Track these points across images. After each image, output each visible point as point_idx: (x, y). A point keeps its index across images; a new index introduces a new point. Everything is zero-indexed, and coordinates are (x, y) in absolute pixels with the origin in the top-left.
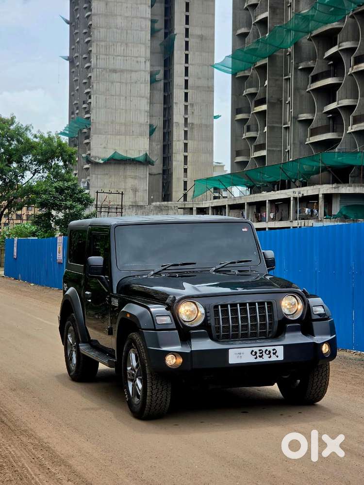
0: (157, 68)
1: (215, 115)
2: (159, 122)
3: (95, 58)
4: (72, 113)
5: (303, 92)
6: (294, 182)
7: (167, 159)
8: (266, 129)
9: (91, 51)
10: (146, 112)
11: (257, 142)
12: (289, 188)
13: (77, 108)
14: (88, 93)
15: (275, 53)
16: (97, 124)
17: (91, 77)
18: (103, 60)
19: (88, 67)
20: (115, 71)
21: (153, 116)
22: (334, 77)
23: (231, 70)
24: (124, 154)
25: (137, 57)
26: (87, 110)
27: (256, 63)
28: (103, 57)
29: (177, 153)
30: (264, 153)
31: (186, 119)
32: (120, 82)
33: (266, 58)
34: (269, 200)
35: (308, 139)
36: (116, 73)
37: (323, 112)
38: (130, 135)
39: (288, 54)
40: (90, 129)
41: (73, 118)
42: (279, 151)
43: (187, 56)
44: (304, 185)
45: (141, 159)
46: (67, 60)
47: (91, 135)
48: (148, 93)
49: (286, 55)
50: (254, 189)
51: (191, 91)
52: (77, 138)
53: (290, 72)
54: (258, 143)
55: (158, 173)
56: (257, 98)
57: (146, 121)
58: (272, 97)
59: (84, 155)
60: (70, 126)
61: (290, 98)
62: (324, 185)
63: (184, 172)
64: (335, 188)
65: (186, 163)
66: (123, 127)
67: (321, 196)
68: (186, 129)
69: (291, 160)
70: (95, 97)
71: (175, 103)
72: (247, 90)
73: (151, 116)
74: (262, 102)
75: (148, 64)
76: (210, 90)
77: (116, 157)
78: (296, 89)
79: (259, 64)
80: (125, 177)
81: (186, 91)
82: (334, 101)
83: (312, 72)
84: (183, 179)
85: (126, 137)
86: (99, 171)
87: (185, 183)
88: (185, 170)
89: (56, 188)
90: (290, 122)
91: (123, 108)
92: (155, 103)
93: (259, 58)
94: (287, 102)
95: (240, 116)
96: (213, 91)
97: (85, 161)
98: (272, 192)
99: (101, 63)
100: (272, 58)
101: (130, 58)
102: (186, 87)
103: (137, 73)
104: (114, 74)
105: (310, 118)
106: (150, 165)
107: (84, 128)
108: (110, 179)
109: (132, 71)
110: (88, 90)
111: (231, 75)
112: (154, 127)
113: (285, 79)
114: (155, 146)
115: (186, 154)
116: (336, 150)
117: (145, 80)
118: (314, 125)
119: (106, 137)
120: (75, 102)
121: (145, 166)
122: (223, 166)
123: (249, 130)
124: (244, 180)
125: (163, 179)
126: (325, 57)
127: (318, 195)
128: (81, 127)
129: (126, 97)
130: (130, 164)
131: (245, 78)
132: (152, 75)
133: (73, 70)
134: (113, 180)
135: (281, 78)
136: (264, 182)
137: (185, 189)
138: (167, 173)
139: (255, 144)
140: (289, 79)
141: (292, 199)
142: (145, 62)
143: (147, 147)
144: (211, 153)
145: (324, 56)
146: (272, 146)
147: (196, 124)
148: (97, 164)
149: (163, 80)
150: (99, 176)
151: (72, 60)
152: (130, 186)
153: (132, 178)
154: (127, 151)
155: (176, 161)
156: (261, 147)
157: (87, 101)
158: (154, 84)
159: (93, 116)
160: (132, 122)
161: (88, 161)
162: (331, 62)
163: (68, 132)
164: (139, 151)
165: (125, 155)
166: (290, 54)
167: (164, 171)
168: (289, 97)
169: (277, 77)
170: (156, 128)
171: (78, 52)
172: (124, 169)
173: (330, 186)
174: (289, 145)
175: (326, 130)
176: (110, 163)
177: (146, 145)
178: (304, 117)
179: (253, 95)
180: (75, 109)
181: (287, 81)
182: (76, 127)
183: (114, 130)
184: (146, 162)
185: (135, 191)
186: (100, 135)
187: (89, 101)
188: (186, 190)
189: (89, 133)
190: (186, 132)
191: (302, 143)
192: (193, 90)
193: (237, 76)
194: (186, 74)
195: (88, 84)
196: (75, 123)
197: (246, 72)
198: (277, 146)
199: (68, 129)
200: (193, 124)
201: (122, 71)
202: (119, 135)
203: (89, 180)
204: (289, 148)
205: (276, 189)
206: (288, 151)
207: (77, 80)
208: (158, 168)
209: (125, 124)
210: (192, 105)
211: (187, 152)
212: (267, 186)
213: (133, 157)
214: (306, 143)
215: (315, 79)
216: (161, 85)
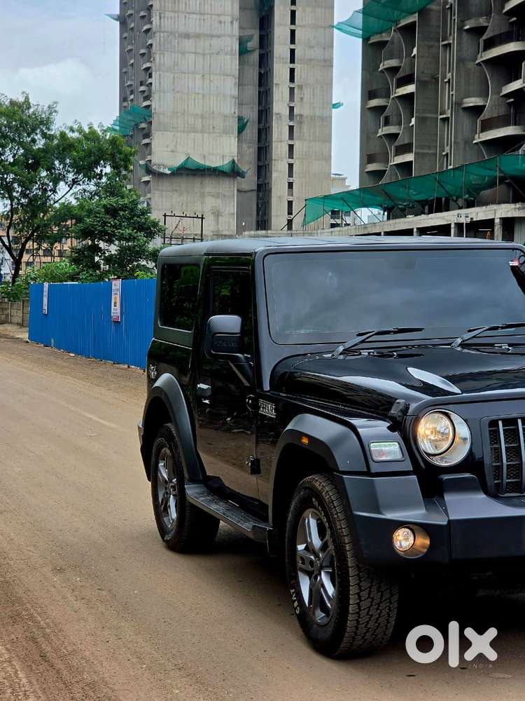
0: (248, 32)
1: (334, 102)
2: (251, 114)
3: (158, 17)
4: (123, 99)
5: (471, 65)
6: (456, 201)
7: (263, 168)
8: (413, 120)
9: (151, 6)
10: (234, 97)
11: (399, 142)
12: (447, 210)
13: (132, 93)
14: (147, 69)
15: (428, 6)
16: (161, 116)
17: (151, 45)
18: (170, 20)
19: (148, 31)
20: (187, 36)
21: (242, 104)
22: (519, 41)
23: (361, 32)
24: (201, 161)
25: (219, 15)
26: (146, 94)
27: (399, 20)
28: (170, 16)
29: (277, 160)
30: (409, 157)
31: (292, 109)
32: (195, 53)
33: (415, 13)
34: (417, 228)
35: (477, 136)
36: (189, 39)
37: (501, 94)
38: (209, 133)
39: (447, 7)
40: (151, 123)
41: (125, 107)
42: (433, 154)
43: (293, 13)
44: (470, 205)
45: (227, 169)
46: (116, 20)
47: (153, 132)
48: (236, 70)
49: (444, 9)
50: (393, 211)
51: (299, 66)
52: (131, 136)
53: (450, 34)
54: (401, 143)
55: (250, 189)
56: (401, 74)
57: (233, 111)
58: (423, 72)
59: (142, 162)
60: (121, 120)
61: (450, 74)
62: (503, 206)
63: (289, 188)
64: (519, 209)
65: (291, 174)
66: (200, 120)
67: (497, 221)
68: (291, 124)
69: (450, 167)
70: (157, 76)
71: (276, 84)
72: (386, 62)
73: (240, 104)
74: (407, 80)
75: (236, 25)
76: (328, 64)
77: (189, 165)
78: (461, 61)
79: (403, 23)
80: (203, 195)
81: (292, 66)
82: (517, 77)
83: (485, 34)
84: (286, 198)
85: (203, 136)
86: (166, 185)
87: (290, 203)
88: (290, 185)
89: (105, 206)
90: (450, 111)
91: (201, 92)
92: (245, 85)
93: (404, 14)
94: (446, 80)
95: (374, 103)
96: (332, 66)
97: (143, 171)
98: (423, 216)
99: (167, 24)
100: (423, 12)
101: (209, 16)
102: (292, 61)
103: (220, 39)
104: (187, 40)
105: (481, 104)
106: (238, 178)
107: (142, 122)
108: (182, 198)
109: (212, 36)
110: (148, 65)
111: (361, 40)
112: (245, 121)
113: (443, 45)
114: (246, 149)
115: (291, 161)
116: (520, 152)
117: (232, 50)
118: (486, 115)
119: (174, 135)
120: (129, 83)
121: (231, 179)
122: (344, 179)
123: (387, 123)
124: (380, 199)
125: (258, 198)
126: (504, 11)
127: (492, 221)
128: (138, 120)
129: (203, 76)
130: (210, 175)
131: (382, 44)
132: (242, 42)
133: (125, 35)
134: (185, 199)
135: (437, 44)
136: (410, 201)
137: (290, 213)
138: (263, 189)
139: (397, 144)
140: (450, 44)
141: (453, 226)
142: (232, 22)
143: (234, 150)
144: (328, 159)
145: (503, 8)
146: (422, 147)
147: (307, 116)
148: (161, 175)
149: (258, 51)
150: (164, 193)
151: (123, 21)
152: (210, 208)
153: (213, 196)
154: (204, 157)
155: (277, 171)
156: (406, 148)
157: (146, 81)
158: (246, 56)
159: (155, 103)
160: (213, 113)
161: (149, 171)
162: (514, 19)
163: (118, 128)
164: (223, 156)
165: (203, 163)
166: (451, 8)
167: (259, 186)
168: (449, 72)
169: (431, 43)
170: (247, 122)
171: (132, 8)
172: (202, 183)
173: (513, 206)
174: (447, 145)
175: (504, 121)
176: (181, 174)
177: (232, 147)
178: (472, 102)
179: (393, 70)
180: (128, 93)
181: (446, 48)
182: (131, 121)
183: (186, 125)
184: (233, 172)
185: (217, 214)
186: (165, 133)
187: (150, 81)
188: (292, 214)
189: (150, 129)
190: (291, 128)
191: (468, 142)
192: (302, 65)
193: (369, 42)
194: (293, 41)
195: (148, 56)
196: (129, 113)
197: (383, 34)
198: (429, 147)
199: (118, 123)
200: (301, 116)
201: (198, 36)
202: (194, 132)
203: (150, 199)
204: (447, 149)
205: (426, 211)
206: (447, 154)
207: (131, 50)
208: (250, 181)
209: (202, 117)
210: (301, 87)
211: (293, 158)
212: (413, 207)
213: (213, 165)
214: (474, 142)
215: (490, 44)
216: (255, 57)
